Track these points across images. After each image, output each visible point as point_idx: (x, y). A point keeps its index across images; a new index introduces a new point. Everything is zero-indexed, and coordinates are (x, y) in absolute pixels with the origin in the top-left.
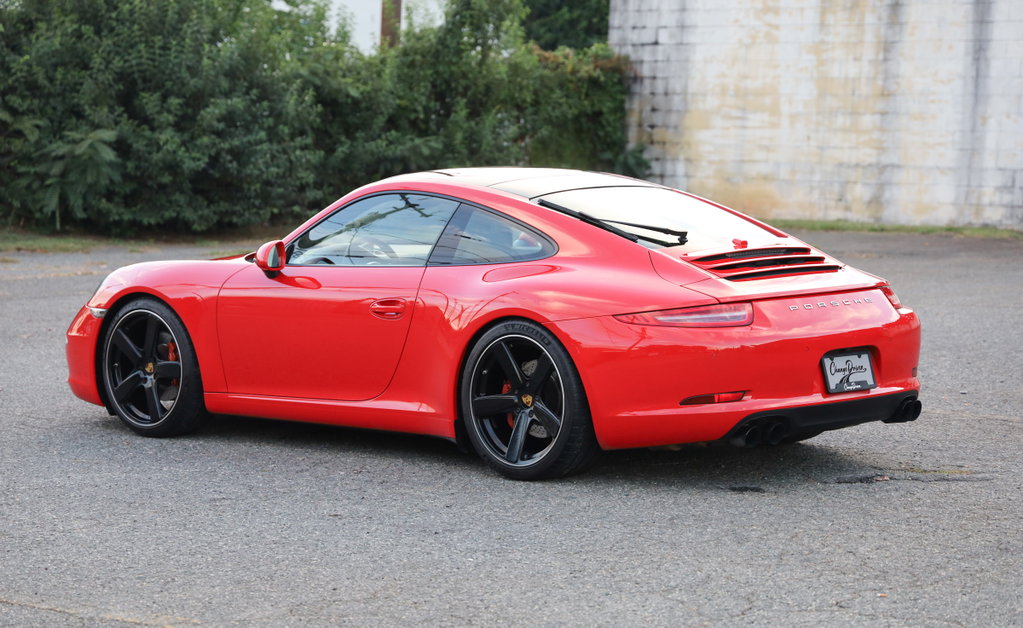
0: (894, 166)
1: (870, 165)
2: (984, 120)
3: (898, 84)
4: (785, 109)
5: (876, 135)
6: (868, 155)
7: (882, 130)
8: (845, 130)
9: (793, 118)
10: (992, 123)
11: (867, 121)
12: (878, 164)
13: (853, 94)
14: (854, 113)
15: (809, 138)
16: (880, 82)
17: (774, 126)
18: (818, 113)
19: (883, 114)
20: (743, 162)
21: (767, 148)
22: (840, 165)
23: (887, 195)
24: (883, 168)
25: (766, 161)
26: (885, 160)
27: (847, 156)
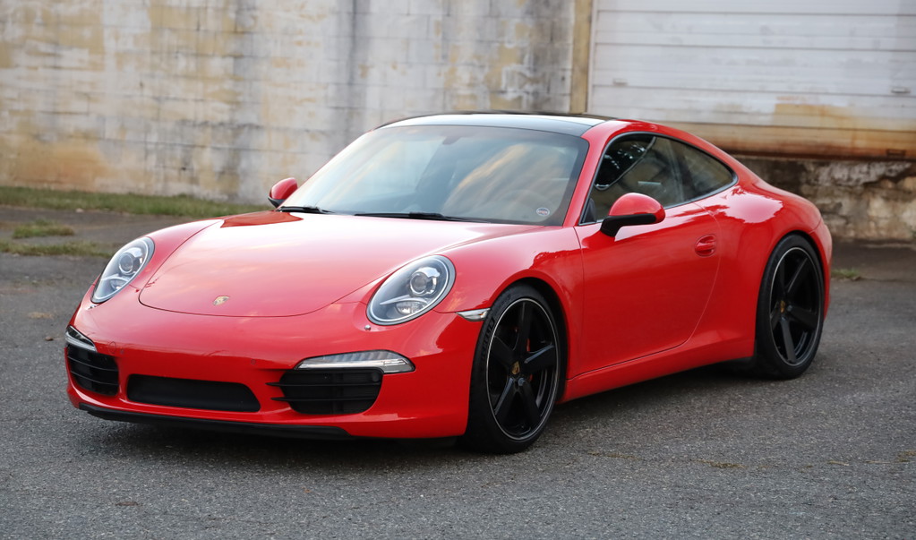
0: (252, 127)
1: (222, 124)
2: (365, 70)
3: (255, 18)
4: (110, 45)
5: (228, 85)
6: (218, 111)
7: (236, 78)
8: (188, 77)
9: (121, 57)
10: (374, 74)
11: (217, 65)
12: (231, 123)
13: (198, 30)
14: (200, 55)
15: (142, 85)
16: (232, 15)
17: (96, 67)
18: (153, 53)
19: (237, 57)
20: (56, 113)
21: (87, 97)
22: (184, 122)
23: (244, 164)
24: (238, 129)
25: (87, 114)
26: (241, 118)
27: (192, 111)
